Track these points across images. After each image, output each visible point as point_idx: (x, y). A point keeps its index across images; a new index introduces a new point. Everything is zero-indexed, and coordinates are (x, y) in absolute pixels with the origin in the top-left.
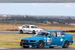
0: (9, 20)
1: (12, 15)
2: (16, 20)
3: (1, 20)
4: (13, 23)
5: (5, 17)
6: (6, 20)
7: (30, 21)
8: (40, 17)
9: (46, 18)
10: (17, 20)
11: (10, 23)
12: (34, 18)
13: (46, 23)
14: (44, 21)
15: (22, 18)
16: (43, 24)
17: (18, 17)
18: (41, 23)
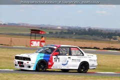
0: (65, 33)
1: (69, 27)
2: (74, 34)
3: (54, 33)
4: (70, 37)
5: (59, 29)
6: (61, 33)
7: (94, 36)
8: (107, 30)
9: (116, 32)
10: (76, 33)
11: (67, 38)
12: (99, 31)
13: (115, 39)
14: (113, 37)
15: (83, 31)
16: (112, 40)
17: (77, 30)
18: (109, 39)
